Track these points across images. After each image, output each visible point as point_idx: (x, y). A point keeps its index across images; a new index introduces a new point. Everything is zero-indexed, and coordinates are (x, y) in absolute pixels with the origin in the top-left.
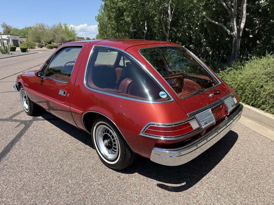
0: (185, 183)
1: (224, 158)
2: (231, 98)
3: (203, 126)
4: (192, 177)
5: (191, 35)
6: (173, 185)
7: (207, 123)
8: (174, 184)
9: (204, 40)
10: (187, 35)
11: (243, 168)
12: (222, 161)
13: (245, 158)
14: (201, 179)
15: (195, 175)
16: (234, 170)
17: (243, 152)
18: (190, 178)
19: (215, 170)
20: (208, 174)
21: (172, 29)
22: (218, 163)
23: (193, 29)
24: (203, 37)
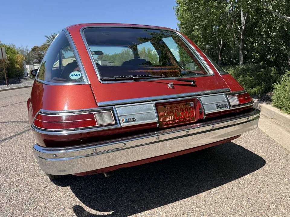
0: (110, 213)
1: (207, 191)
2: (224, 96)
3: (124, 122)
4: (129, 207)
5: (269, 43)
6: (94, 211)
7: (135, 121)
8: (96, 210)
9: (285, 47)
10: (264, 43)
11: (224, 212)
12: (200, 194)
13: (246, 198)
14: (141, 212)
15: (136, 206)
16: (205, 212)
17: (250, 188)
18: (126, 207)
19: (175, 205)
20: (157, 209)
21: (248, 39)
22: (191, 196)
23: (271, 35)
24: (283, 44)
